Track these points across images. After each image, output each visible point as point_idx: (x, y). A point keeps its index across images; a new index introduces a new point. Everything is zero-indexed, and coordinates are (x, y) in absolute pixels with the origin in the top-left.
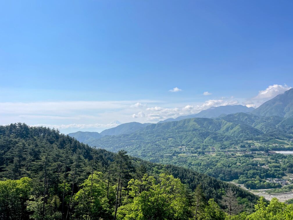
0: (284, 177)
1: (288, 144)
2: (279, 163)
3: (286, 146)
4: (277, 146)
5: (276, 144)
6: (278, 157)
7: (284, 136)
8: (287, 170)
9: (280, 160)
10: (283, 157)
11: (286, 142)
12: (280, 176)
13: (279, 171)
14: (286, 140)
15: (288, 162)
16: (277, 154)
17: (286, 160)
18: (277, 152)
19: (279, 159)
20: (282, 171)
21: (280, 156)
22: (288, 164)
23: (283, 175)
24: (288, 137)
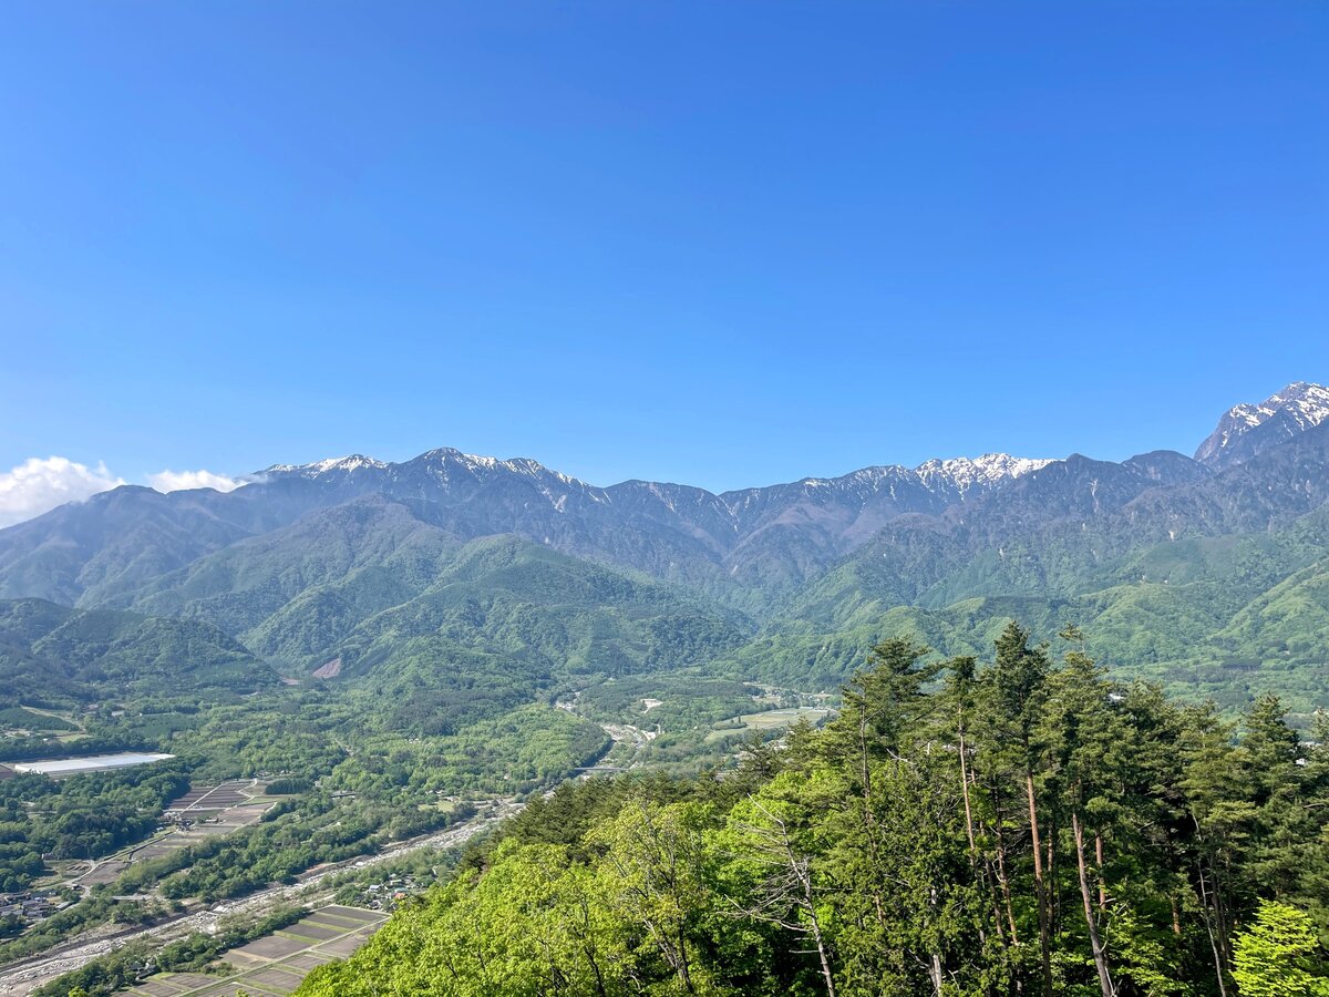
0: (42, 883)
1: (76, 729)
2: (25, 818)
3: (67, 739)
4: (23, 740)
5: (23, 732)
6: (25, 789)
7: (63, 690)
8: (59, 848)
9: (31, 804)
10: (48, 786)
11: (67, 717)
12: (21, 879)
13: (21, 854)
14: (69, 709)
15: (64, 810)
16: (19, 776)
17: (59, 800)
18: (22, 768)
19: (27, 799)
20: (34, 854)
21: (33, 785)
22: (64, 817)
23: (38, 870)
24: (80, 697)
